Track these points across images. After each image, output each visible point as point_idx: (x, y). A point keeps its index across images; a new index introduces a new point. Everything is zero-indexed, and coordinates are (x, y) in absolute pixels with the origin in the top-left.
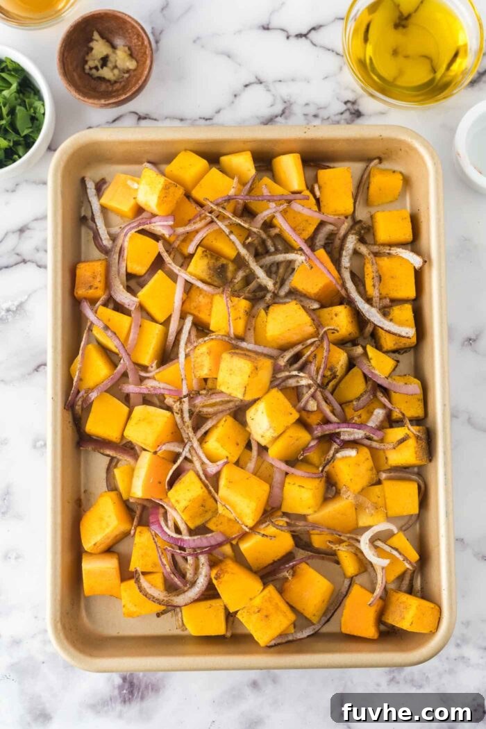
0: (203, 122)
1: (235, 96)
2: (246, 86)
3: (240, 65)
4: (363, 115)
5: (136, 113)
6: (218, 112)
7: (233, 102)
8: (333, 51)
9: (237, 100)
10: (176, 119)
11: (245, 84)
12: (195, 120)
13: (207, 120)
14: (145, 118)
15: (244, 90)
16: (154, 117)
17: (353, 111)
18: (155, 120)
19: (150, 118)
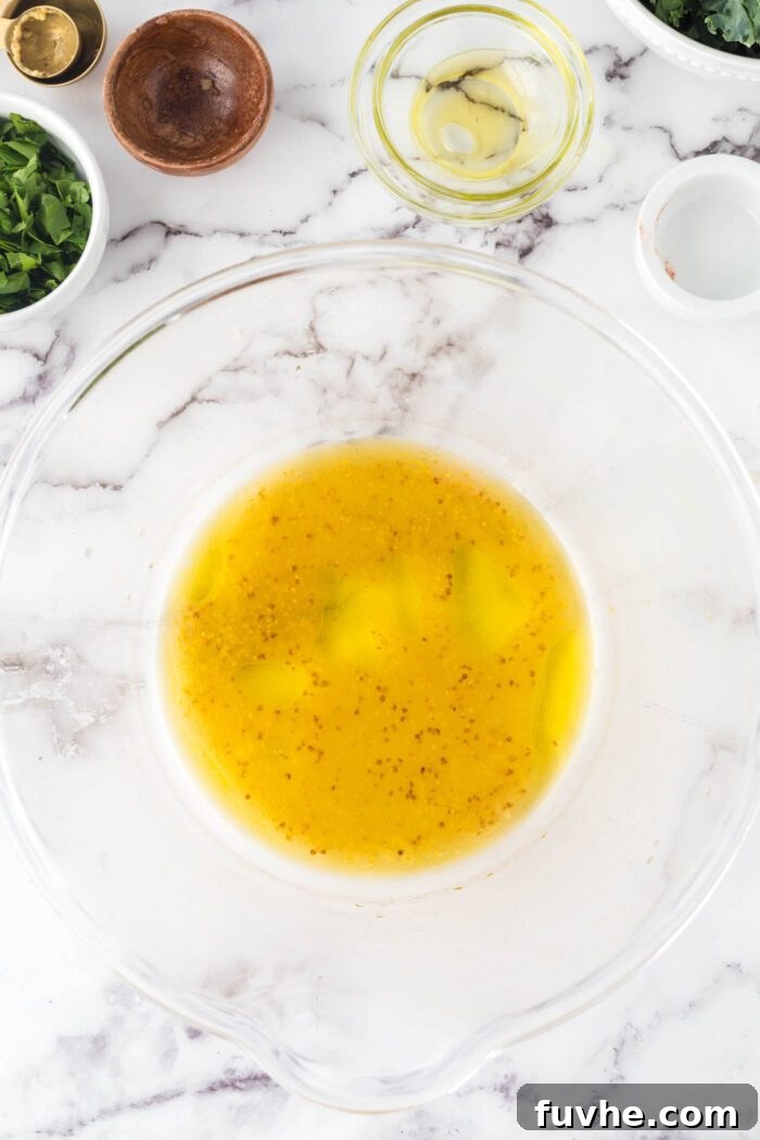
0: (278, 237)
1: (335, 192)
2: (353, 175)
3: (342, 139)
4: (556, 223)
5: (164, 225)
6: (305, 220)
7: (330, 204)
8: (503, 111)
9: (337, 199)
10: (233, 232)
11: (351, 172)
12: (265, 235)
13: (285, 234)
14: (178, 232)
15: (350, 182)
16: (194, 230)
17: (540, 218)
18: (196, 235)
19: (186, 233)
